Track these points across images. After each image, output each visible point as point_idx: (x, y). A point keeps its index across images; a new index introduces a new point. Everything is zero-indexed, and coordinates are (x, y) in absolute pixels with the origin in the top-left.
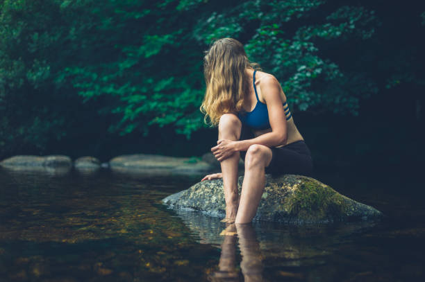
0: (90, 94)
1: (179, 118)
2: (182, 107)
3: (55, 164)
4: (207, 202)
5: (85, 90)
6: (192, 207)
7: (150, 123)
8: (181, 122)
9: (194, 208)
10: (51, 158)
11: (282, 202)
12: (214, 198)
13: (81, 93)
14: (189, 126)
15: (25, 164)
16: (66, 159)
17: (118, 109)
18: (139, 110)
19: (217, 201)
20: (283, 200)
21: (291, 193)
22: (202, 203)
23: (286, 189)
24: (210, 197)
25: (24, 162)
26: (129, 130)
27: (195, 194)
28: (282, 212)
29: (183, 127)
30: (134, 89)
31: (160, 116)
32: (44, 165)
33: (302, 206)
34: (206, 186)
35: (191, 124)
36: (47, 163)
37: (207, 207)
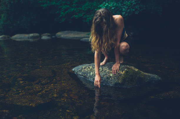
0: (45, 5)
1: (84, 15)
2: (85, 10)
3: (33, 37)
4: (89, 75)
5: (43, 4)
6: (83, 76)
7: (72, 17)
8: (85, 16)
9: (84, 76)
10: (31, 35)
11: (118, 79)
12: (92, 73)
13: (42, 5)
14: (88, 19)
15: (21, 38)
16: (37, 34)
17: (58, 12)
18: (66, 12)
19: (92, 75)
20: (119, 78)
21: (122, 75)
22: (87, 75)
23: (120, 73)
24: (90, 73)
25: (20, 37)
26: (63, 20)
27: (84, 70)
28: (118, 83)
29: (86, 19)
30: (64, 2)
31: (76, 14)
32: (28, 38)
33: (126, 80)
34: (88, 67)
35: (89, 17)
36: (30, 37)
37: (89, 77)
